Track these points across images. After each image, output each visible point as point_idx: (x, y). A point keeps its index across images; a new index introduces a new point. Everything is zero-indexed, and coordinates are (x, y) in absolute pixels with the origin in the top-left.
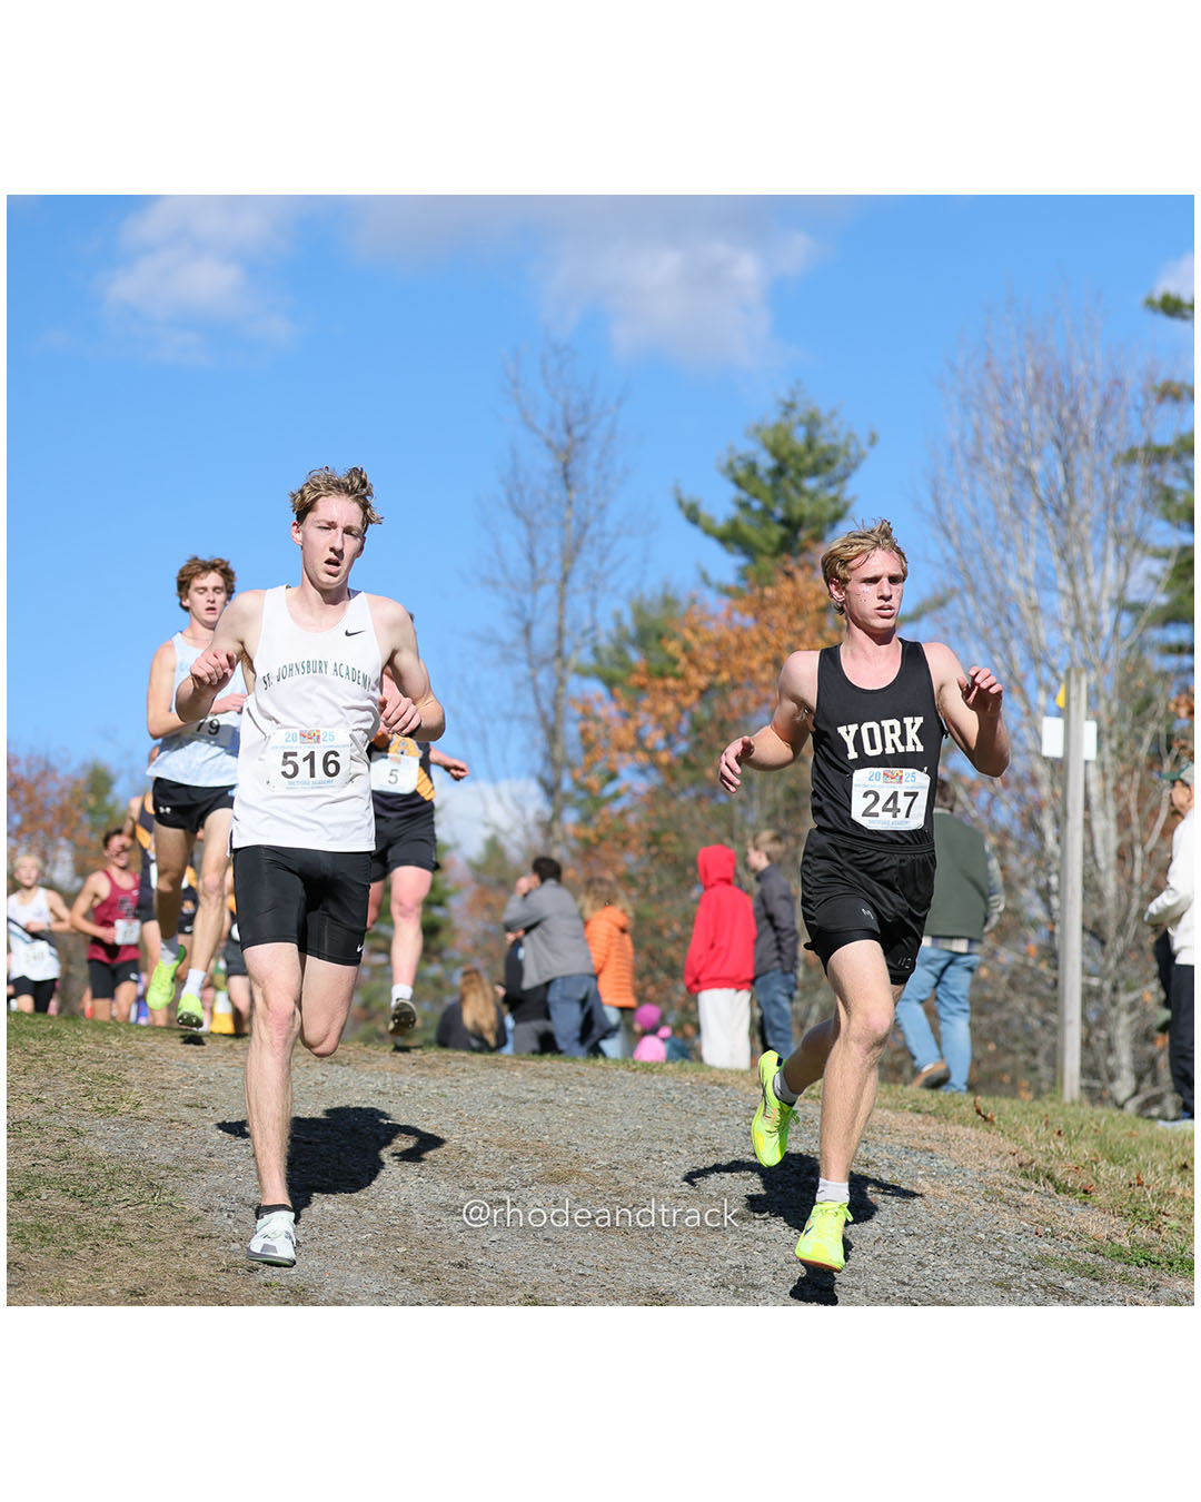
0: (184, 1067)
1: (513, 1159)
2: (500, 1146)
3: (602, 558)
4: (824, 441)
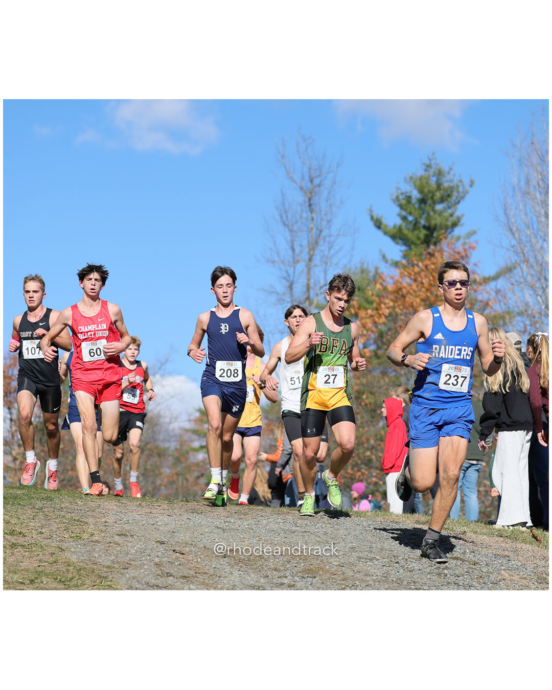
0: (116, 515)
4: (446, 185)
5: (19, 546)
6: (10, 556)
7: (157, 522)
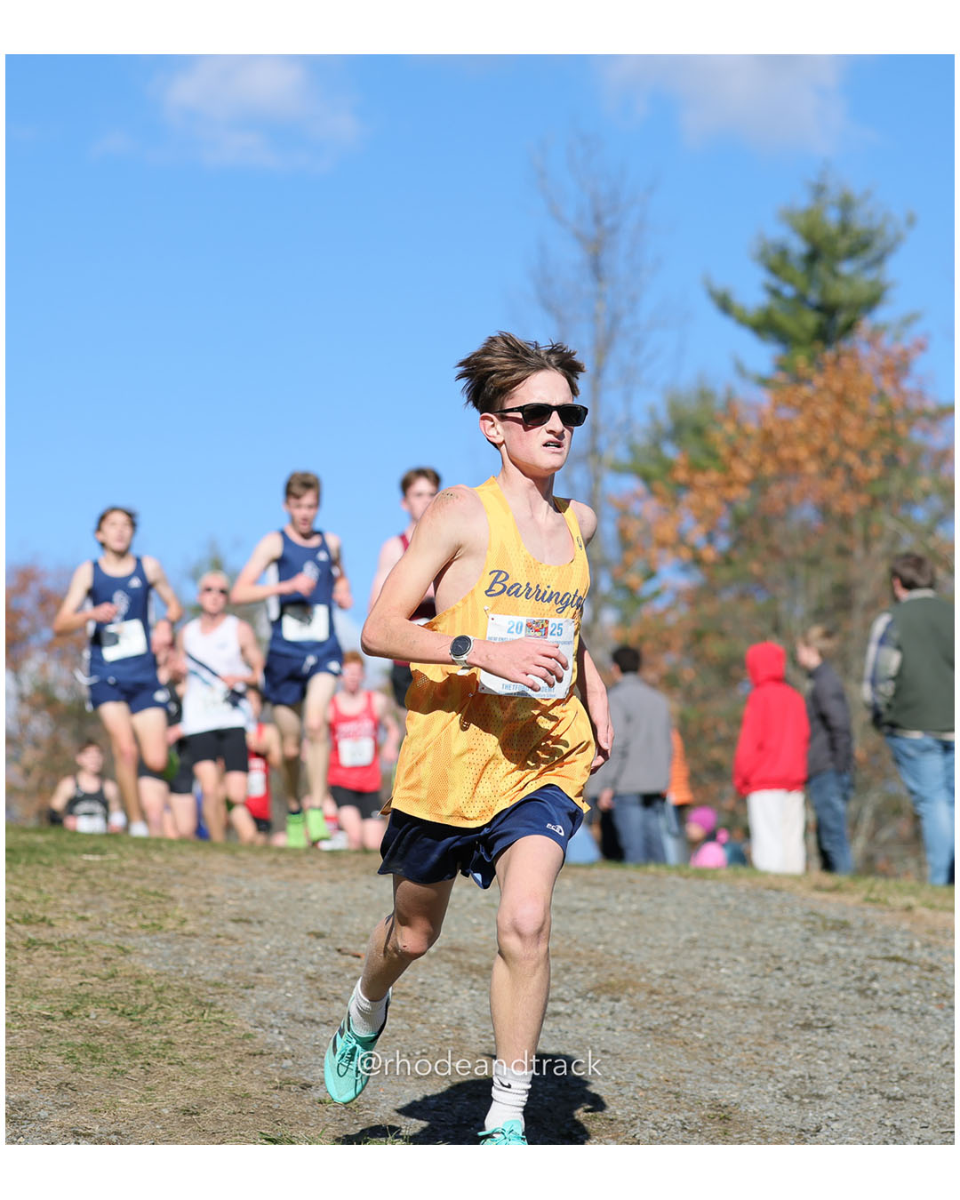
0: (228, 882)
3: (636, 351)
4: (859, 225)
5: (40, 945)
6: (25, 965)
7: (309, 895)
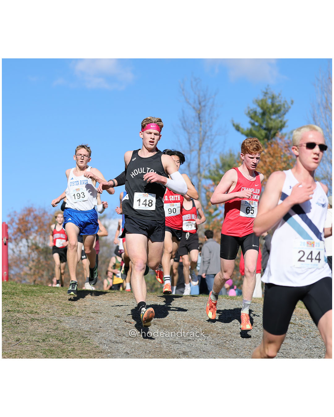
0: (91, 301)
1: (192, 327)
2: (188, 323)
3: (211, 143)
4: (277, 104)
5: (35, 320)
6: (31, 326)
